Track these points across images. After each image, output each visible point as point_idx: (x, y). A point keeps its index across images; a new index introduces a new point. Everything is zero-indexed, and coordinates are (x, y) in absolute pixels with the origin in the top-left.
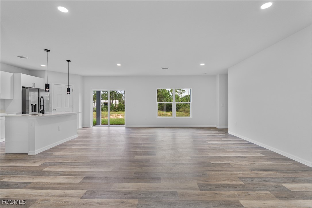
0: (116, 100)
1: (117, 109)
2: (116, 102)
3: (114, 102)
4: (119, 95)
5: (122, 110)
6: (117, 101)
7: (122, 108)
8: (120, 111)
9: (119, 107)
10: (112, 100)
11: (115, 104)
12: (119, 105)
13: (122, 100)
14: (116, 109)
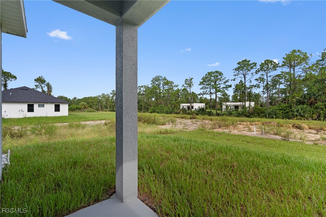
0: (250, 101)
1: (252, 113)
2: (251, 104)
3: (247, 104)
4: (255, 95)
5: (259, 115)
6: (253, 104)
7: (259, 112)
8: (256, 116)
9: (254, 111)
10: (245, 102)
11: (249, 107)
12: (255, 108)
13: (260, 102)
14: (249, 113)
